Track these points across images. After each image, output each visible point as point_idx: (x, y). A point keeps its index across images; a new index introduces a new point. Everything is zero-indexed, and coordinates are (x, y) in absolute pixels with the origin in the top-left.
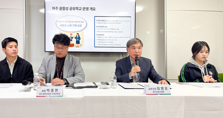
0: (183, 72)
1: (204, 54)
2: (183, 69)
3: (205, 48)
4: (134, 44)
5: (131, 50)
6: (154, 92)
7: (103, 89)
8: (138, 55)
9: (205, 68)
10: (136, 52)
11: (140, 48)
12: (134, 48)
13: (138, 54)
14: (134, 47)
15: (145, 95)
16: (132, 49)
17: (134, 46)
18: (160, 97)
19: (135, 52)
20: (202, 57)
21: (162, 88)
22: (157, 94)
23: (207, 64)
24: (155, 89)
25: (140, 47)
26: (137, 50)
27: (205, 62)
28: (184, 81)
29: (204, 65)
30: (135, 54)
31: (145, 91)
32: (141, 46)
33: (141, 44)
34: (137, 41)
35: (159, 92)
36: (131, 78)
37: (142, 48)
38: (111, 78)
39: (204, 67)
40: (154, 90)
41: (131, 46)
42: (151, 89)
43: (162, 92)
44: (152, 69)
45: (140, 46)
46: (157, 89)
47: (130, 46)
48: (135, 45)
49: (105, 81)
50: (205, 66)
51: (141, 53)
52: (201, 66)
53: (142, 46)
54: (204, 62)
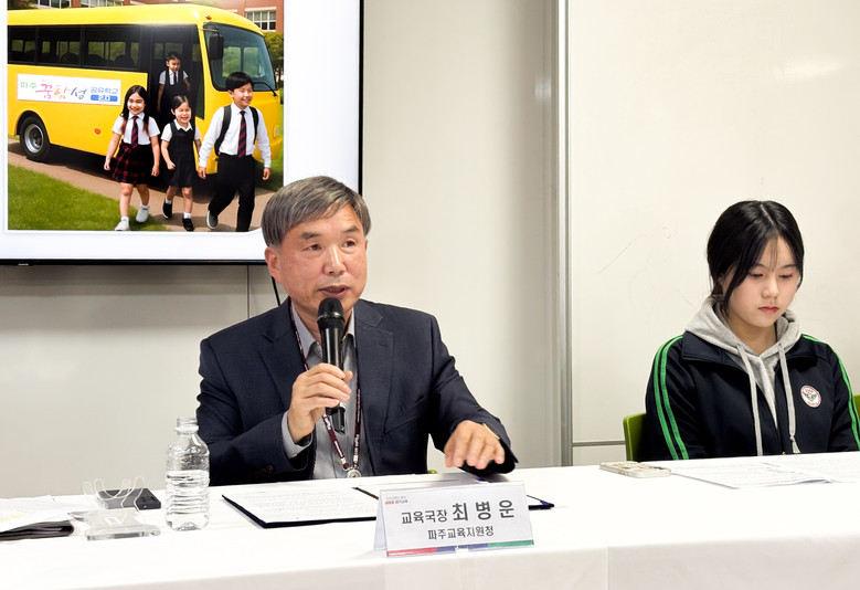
0: (665, 392)
1: (773, 286)
2: (663, 374)
3: (775, 252)
4: (315, 219)
5: (294, 261)
6: (432, 535)
7: (118, 536)
8: (343, 289)
9: (778, 369)
10: (328, 269)
11: (350, 244)
12: (316, 247)
13: (346, 279)
14: (312, 242)
15: (382, 560)
16: (298, 255)
17: (312, 236)
18: (469, 562)
19: (323, 271)
20: (760, 302)
21: (484, 508)
22: (452, 549)
23: (789, 340)
24: (442, 515)
25: (354, 234)
26: (337, 256)
27: (779, 327)
28: (679, 451)
29: (774, 349)
30: (326, 281)
31: (381, 531)
32: (360, 227)
33: (358, 213)
34: (331, 196)
35: (461, 533)
36: (294, 450)
37: (369, 237)
38: (169, 463)
39: (774, 362)
40: (437, 526)
41: (292, 237)
42: (419, 517)
43: (480, 530)
44: (443, 378)
45: (354, 229)
46: (451, 516)
47: (288, 230)
48: (321, 227)
49: (129, 484)
50: (777, 354)
51: (360, 275)
52: (758, 360)
53: (367, 229)
54: (776, 333)
